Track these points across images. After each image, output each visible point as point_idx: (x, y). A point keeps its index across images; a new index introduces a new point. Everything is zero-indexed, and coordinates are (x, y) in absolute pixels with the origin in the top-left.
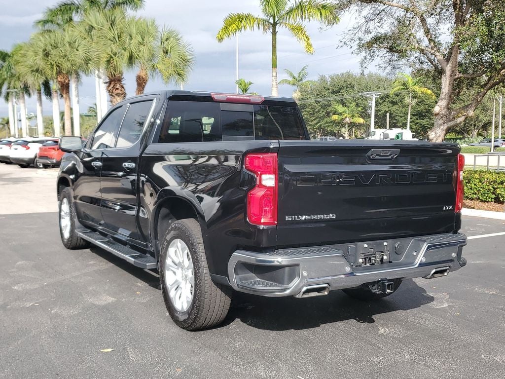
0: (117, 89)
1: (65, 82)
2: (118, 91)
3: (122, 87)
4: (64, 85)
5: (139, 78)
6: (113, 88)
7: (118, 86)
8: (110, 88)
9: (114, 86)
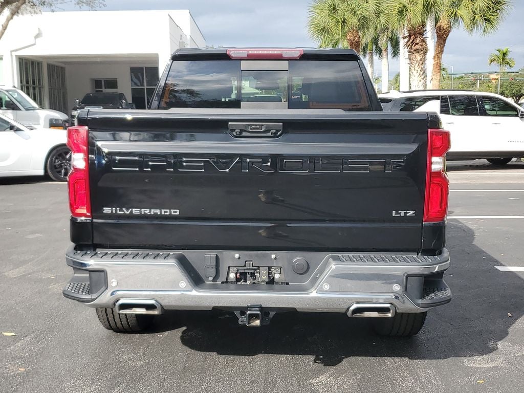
0: (417, 44)
1: (354, 40)
2: (418, 47)
3: (423, 41)
4: (353, 43)
5: (440, 29)
6: (412, 43)
7: (418, 40)
8: (409, 43)
9: (413, 40)
